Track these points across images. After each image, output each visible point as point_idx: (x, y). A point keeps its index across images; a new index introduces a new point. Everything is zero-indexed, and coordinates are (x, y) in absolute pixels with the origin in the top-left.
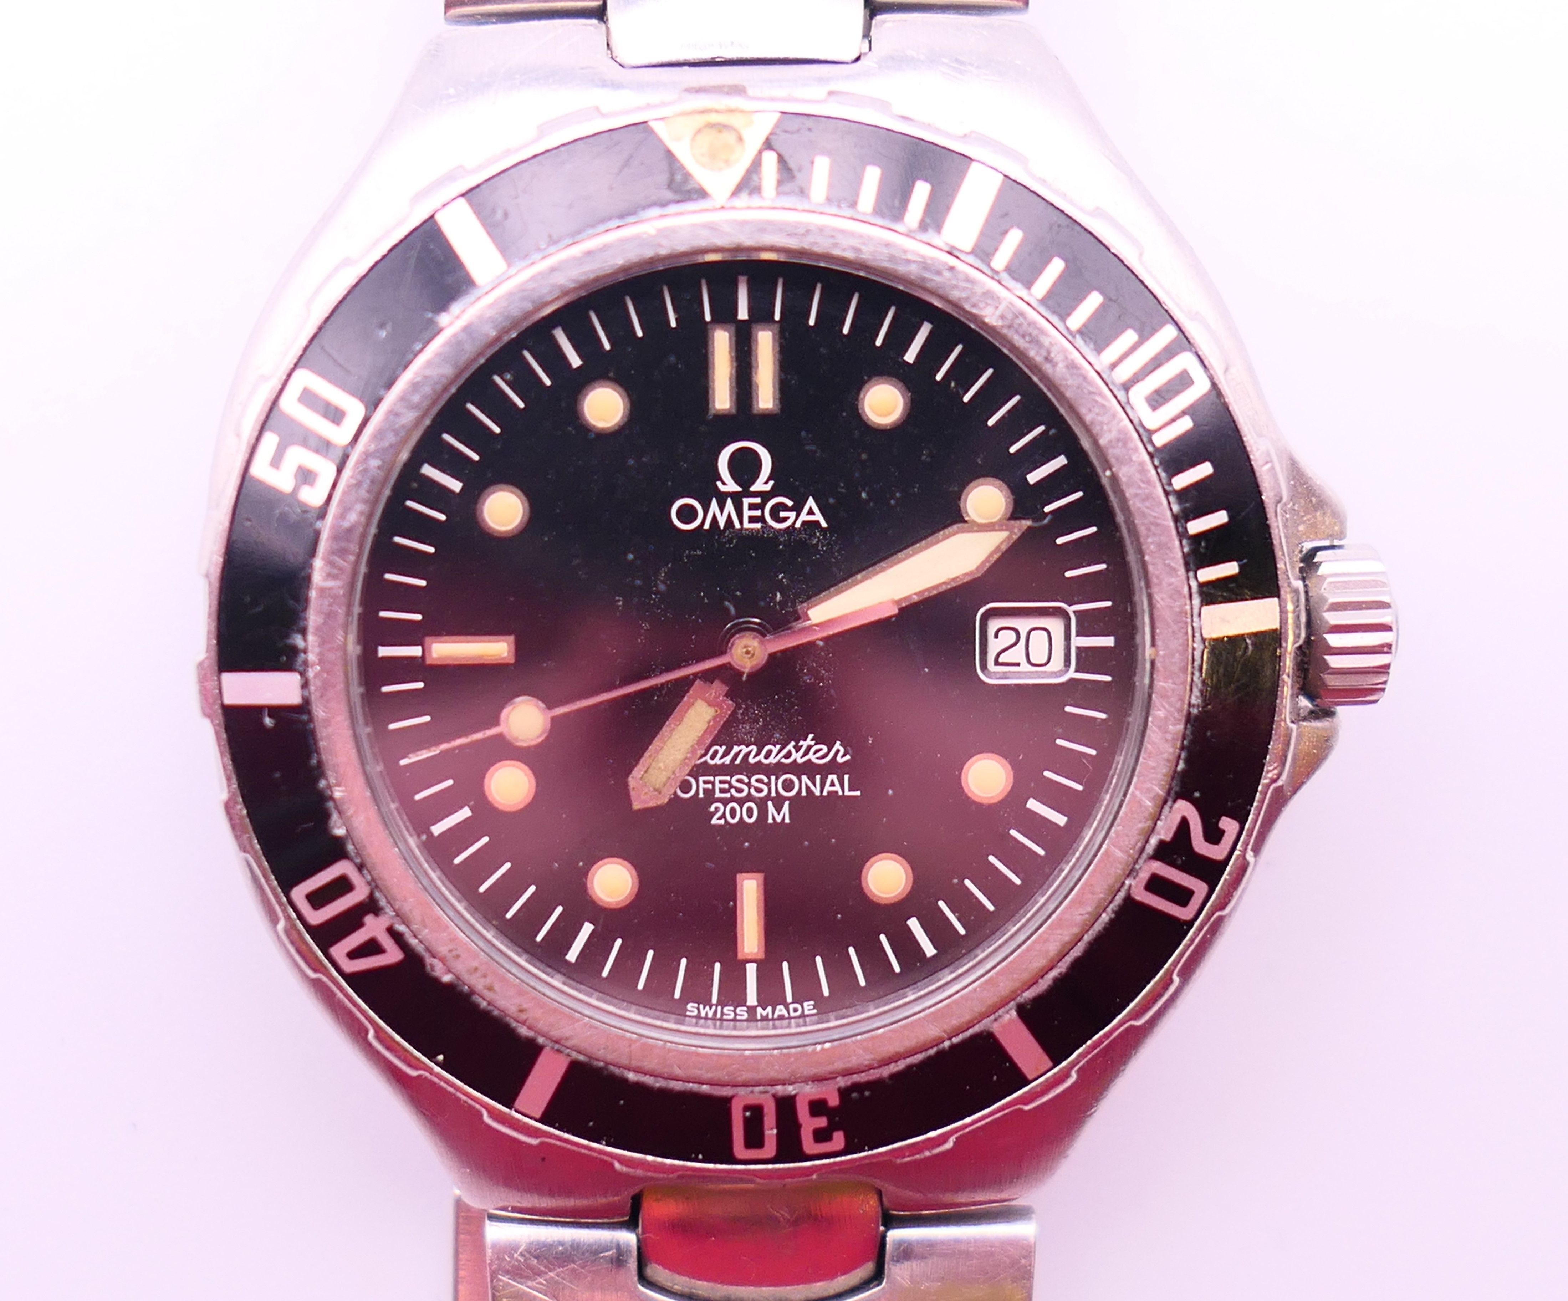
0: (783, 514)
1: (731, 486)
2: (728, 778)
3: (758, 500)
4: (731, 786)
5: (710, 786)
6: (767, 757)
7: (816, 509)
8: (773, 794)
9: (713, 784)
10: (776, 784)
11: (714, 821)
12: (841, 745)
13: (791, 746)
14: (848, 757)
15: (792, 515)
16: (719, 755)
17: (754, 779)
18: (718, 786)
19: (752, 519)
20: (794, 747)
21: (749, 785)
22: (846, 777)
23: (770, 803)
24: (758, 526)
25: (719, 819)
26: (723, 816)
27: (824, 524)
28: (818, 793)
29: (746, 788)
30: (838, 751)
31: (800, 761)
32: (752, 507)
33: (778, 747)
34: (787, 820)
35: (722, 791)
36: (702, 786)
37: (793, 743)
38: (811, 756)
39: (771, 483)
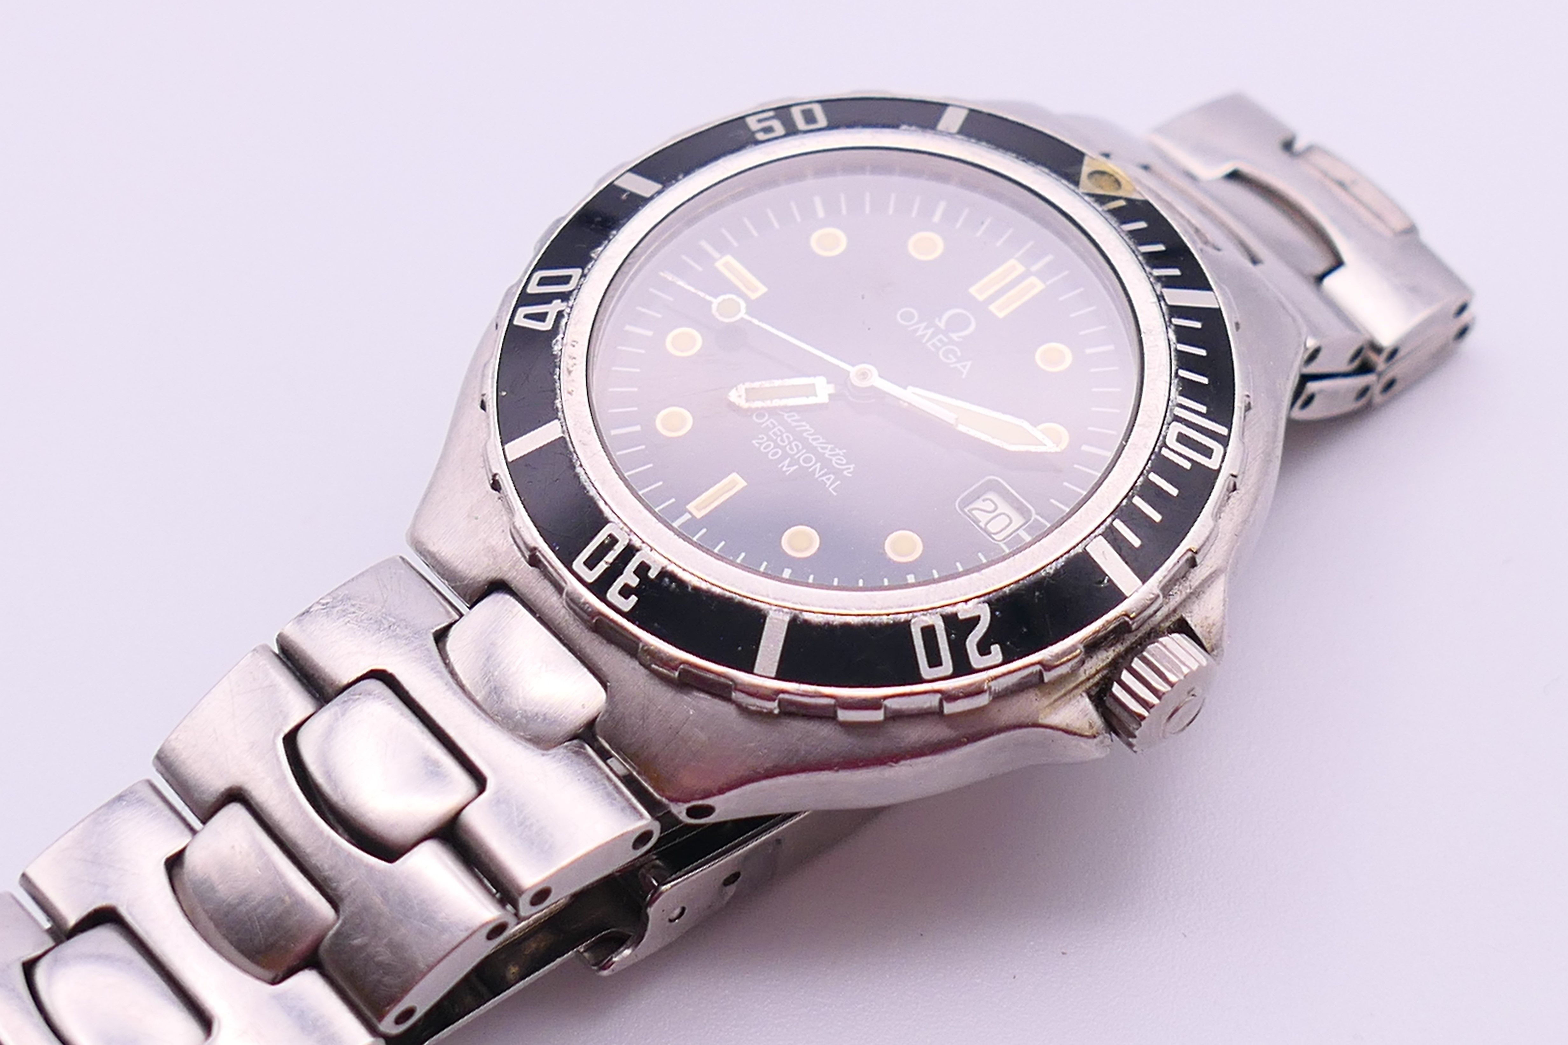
0: (950, 356)
1: (942, 325)
2: (784, 430)
3: (945, 340)
4: (781, 436)
5: (771, 426)
6: (813, 440)
7: (968, 367)
8: (796, 457)
9: (775, 426)
10: (803, 455)
11: (754, 442)
12: (854, 468)
13: (830, 446)
14: (850, 475)
15: (954, 360)
16: (793, 418)
17: (796, 442)
18: (776, 429)
19: (934, 345)
20: (831, 448)
21: (790, 443)
22: (838, 482)
23: (789, 460)
24: (933, 349)
25: (758, 443)
26: (761, 444)
27: (964, 376)
28: (817, 476)
29: (787, 442)
30: (849, 468)
31: (826, 456)
32: (940, 340)
33: (824, 441)
34: (788, 473)
35: (774, 433)
36: (768, 423)
37: (833, 446)
38: (834, 459)
39: (961, 340)
